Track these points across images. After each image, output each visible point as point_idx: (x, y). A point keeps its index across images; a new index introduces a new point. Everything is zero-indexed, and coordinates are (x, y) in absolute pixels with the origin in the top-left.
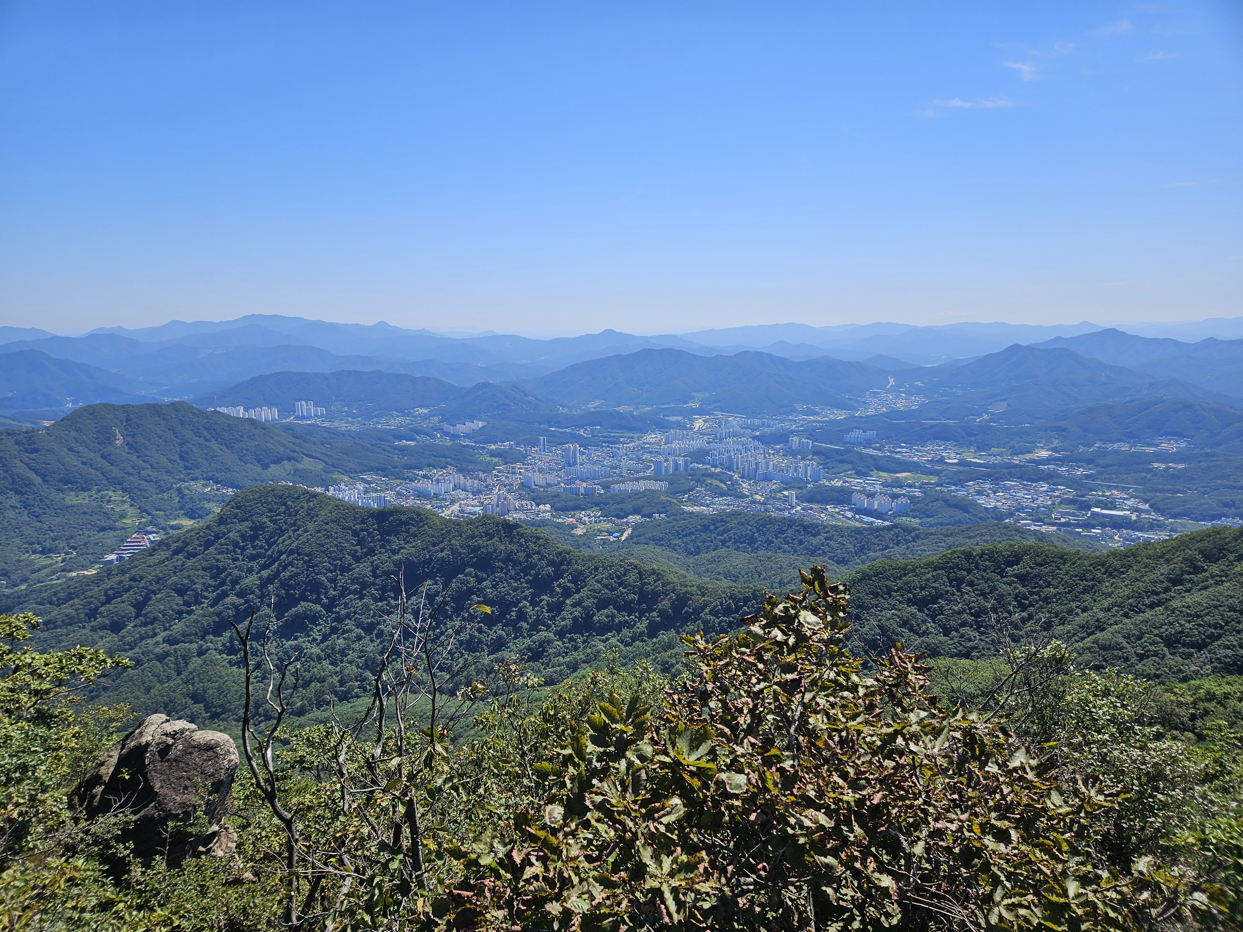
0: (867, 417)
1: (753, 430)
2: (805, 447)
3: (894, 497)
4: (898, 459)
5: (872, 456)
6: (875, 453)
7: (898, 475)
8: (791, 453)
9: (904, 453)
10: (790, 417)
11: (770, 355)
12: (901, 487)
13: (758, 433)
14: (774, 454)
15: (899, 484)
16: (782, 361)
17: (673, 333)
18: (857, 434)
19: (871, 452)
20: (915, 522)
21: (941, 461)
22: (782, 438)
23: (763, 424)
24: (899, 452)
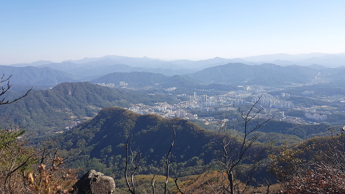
0: (310, 86)
1: (268, 90)
2: (287, 96)
3: (321, 114)
4: (322, 101)
5: (312, 100)
6: (314, 98)
7: (322, 106)
8: (281, 98)
9: (324, 99)
10: (281, 86)
11: (274, 65)
12: (323, 111)
13: (270, 91)
14: (276, 99)
15: (322, 110)
16: (279, 66)
17: (239, 58)
18: (307, 92)
19: (312, 98)
20: (329, 124)
21: (339, 102)
22: (278, 93)
23: (272, 88)
24: (323, 98)
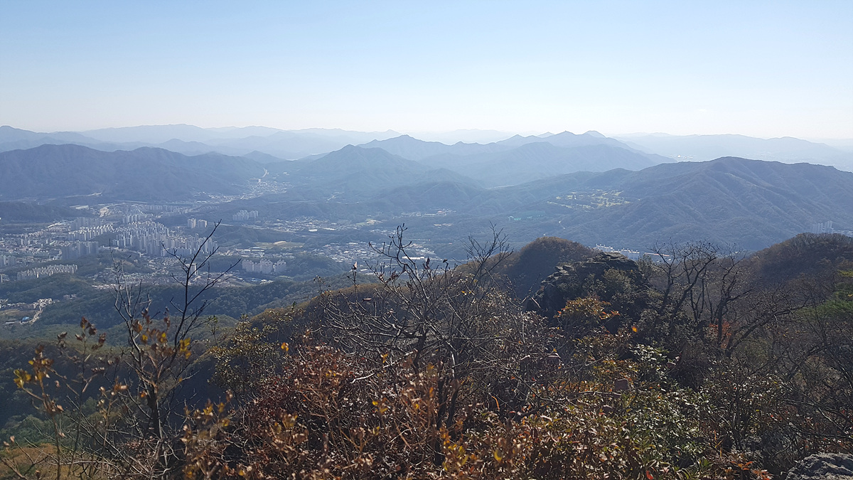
0: (250, 200)
1: (155, 214)
2: (202, 226)
3: (274, 261)
4: (275, 231)
5: (255, 230)
6: (258, 228)
7: (276, 243)
8: (189, 232)
9: (279, 228)
10: (187, 203)
11: (165, 151)
12: (279, 253)
13: (159, 217)
14: (175, 234)
15: (277, 250)
16: (177, 156)
18: (243, 214)
19: (255, 227)
20: (289, 279)
21: (306, 231)
22: (181, 220)
23: (164, 209)
24: (276, 226)
